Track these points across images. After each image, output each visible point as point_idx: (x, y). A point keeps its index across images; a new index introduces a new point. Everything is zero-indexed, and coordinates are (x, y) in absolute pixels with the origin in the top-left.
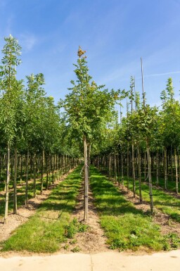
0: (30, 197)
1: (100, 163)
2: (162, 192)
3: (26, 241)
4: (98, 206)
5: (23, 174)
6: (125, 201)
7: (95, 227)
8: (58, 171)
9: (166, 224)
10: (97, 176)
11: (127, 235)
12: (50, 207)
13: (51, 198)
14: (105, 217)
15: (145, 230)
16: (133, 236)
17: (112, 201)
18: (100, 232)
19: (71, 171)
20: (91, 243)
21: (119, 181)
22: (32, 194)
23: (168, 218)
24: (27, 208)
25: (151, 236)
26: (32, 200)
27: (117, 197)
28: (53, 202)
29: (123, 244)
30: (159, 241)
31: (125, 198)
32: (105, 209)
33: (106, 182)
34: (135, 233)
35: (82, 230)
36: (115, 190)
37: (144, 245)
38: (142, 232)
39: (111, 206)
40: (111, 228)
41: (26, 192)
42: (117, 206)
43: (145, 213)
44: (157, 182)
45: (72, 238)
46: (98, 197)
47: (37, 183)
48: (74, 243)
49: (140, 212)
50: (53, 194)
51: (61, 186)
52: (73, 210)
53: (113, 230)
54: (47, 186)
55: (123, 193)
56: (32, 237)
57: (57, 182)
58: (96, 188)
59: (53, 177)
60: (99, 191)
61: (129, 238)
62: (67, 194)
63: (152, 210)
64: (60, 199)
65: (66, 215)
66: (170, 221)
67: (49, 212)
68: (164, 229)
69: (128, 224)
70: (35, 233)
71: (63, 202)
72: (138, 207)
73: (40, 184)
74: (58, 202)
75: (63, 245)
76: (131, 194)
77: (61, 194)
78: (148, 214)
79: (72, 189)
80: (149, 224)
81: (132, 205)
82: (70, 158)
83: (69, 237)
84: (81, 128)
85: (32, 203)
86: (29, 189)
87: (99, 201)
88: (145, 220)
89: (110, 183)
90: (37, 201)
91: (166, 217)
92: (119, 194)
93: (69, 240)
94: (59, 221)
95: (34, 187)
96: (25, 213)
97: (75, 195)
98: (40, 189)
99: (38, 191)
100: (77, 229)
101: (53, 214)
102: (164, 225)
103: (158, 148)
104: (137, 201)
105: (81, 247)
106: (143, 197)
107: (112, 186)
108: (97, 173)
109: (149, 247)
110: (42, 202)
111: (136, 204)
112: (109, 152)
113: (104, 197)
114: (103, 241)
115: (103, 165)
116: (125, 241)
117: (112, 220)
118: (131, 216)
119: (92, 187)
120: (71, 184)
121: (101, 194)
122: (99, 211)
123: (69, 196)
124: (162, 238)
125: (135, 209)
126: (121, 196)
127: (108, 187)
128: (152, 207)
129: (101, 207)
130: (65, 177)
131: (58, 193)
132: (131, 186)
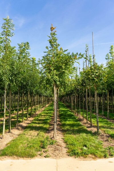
0: (20, 122)
1: (66, 101)
2: (106, 120)
3: (15, 150)
4: (63, 128)
5: (16, 107)
6: (81, 125)
7: (60, 142)
8: (38, 106)
9: (107, 141)
10: (64, 109)
11: (81, 147)
12: (32, 128)
13: (33, 123)
14: (67, 135)
15: (93, 144)
16: (85, 148)
17: (72, 125)
18: (64, 145)
19: (47, 105)
20: (57, 152)
21: (78, 112)
22: (21, 120)
23: (108, 137)
24: (18, 129)
25: (97, 148)
26: (21, 124)
27: (76, 123)
28: (34, 125)
29: (78, 153)
30: (102, 152)
31: (81, 123)
32: (68, 130)
33: (69, 113)
34: (86, 146)
35: (52, 144)
36: (75, 118)
37: (91, 154)
38: (91, 145)
39: (72, 129)
40: (71, 143)
41: (17, 118)
42: (76, 128)
43: (93, 133)
44: (103, 113)
45: (45, 148)
46: (63, 122)
47: (25, 113)
48: (46, 152)
49: (90, 132)
50: (35, 120)
51: (40, 115)
52: (47, 131)
53: (72, 144)
54: (31, 115)
55: (80, 120)
56: (20, 147)
57: (38, 113)
58: (63, 116)
59: (35, 109)
60: (64, 118)
61: (82, 149)
62: (44, 120)
63: (98, 131)
64: (39, 123)
65: (42, 133)
66: (110, 139)
67: (31, 131)
68: (105, 144)
69: (82, 140)
70: (21, 145)
71: (41, 125)
72: (89, 129)
73: (27, 114)
74: (38, 125)
75: (39, 153)
76: (85, 121)
77: (40, 120)
78: (95, 134)
79: (47, 117)
80: (96, 140)
81: (85, 128)
82: (47, 97)
83: (43, 148)
84: (52, 78)
85: (21, 126)
86: (19, 116)
87: (64, 125)
88: (93, 138)
89: (72, 113)
90: (24, 125)
91: (107, 136)
92: (77, 121)
93: (43, 150)
94: (37, 138)
95: (22, 115)
96: (16, 132)
97: (48, 121)
98: (26, 117)
99: (25, 118)
100: (48, 143)
101: (34, 133)
102: (106, 141)
103: (104, 91)
104: (89, 126)
105: (51, 154)
106: (93, 123)
107: (73, 115)
108: (64, 107)
109: (95, 155)
110: (28, 125)
111: (88, 127)
112: (71, 93)
113: (68, 122)
114: (65, 150)
115: (68, 102)
116: (79, 151)
117: (72, 137)
118: (84, 135)
119: (60, 116)
120: (47, 114)
121: (65, 121)
122: (64, 131)
123: (45, 122)
124: (104, 150)
125: (87, 130)
126: (78, 122)
127: (70, 116)
128: (98, 130)
129: (66, 129)
130: (43, 109)
131: (38, 120)
132: (85, 115)
